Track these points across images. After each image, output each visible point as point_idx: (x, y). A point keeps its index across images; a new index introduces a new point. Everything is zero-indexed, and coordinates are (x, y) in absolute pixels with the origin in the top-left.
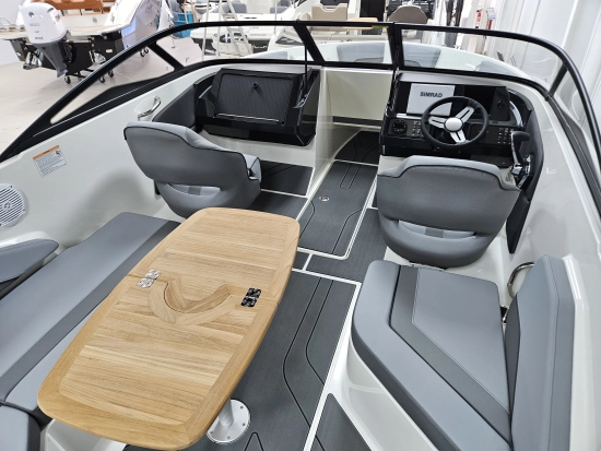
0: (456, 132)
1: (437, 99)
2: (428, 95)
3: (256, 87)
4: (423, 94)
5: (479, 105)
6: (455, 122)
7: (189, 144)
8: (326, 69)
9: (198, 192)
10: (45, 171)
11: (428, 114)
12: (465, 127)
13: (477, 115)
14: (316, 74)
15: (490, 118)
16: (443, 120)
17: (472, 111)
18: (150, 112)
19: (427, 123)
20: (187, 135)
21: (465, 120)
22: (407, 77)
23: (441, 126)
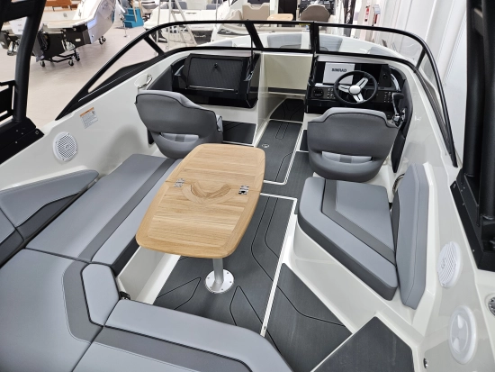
0: (357, 95)
1: (343, 73)
2: (337, 70)
3: (216, 67)
4: (333, 70)
5: (372, 77)
6: (356, 88)
7: (183, 105)
8: (264, 53)
9: (182, 139)
10: (87, 124)
11: (338, 83)
12: (363, 92)
13: (370, 83)
14: (258, 57)
15: (379, 85)
16: (348, 87)
17: (367, 80)
18: (145, 85)
19: (337, 89)
20: (182, 99)
21: (362, 86)
22: (322, 58)
23: (347, 91)
